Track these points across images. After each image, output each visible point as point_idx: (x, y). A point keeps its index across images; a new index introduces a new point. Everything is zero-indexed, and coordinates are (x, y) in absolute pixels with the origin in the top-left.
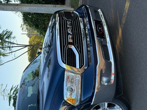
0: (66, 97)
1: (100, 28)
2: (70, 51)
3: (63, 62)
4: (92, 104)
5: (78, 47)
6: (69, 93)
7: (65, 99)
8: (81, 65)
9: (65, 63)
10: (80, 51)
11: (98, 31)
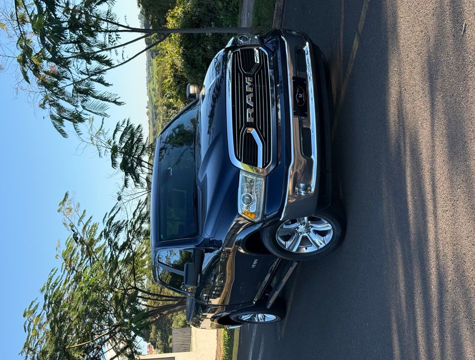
0: (242, 210)
1: (301, 96)
2: (248, 138)
3: (238, 158)
4: (281, 220)
5: (262, 131)
6: (245, 206)
7: (240, 212)
8: (266, 162)
9: (240, 160)
10: (265, 139)
11: (298, 101)
